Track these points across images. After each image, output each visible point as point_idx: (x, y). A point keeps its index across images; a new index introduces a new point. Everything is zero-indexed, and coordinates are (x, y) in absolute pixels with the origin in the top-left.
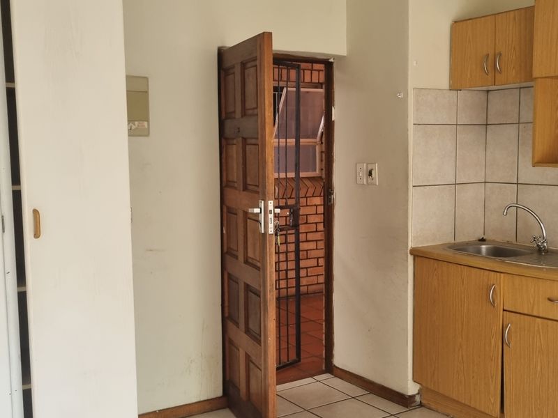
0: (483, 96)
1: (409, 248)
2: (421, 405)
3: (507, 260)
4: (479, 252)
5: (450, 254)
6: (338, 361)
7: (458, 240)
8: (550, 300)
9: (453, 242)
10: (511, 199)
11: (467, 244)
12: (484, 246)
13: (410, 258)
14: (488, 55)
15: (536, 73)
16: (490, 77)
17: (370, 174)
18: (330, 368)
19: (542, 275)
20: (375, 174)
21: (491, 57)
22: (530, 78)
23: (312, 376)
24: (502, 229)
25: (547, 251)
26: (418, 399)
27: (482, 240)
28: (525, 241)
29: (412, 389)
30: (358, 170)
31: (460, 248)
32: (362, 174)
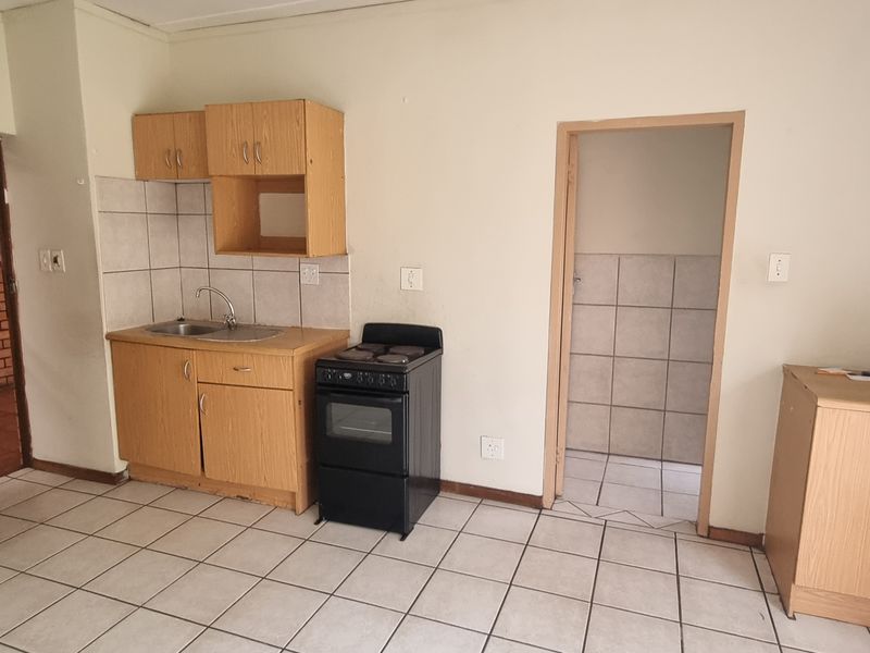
0: (172, 188)
1: (105, 332)
2: (130, 479)
3: (199, 338)
4: (177, 332)
5: (148, 336)
6: (38, 452)
7: (156, 322)
8: (235, 369)
9: (152, 323)
10: (204, 283)
11: (166, 324)
12: (182, 326)
13: (107, 344)
14: (169, 151)
15: (212, 173)
16: (173, 171)
17: (55, 261)
18: (28, 461)
19: (228, 348)
20: (61, 260)
21: (172, 153)
22: (207, 175)
23: (6, 474)
24: (198, 309)
25: (236, 326)
26: (126, 474)
27: (181, 320)
28: (218, 318)
29: (119, 466)
30: (42, 257)
31: (158, 329)
32: (47, 261)
